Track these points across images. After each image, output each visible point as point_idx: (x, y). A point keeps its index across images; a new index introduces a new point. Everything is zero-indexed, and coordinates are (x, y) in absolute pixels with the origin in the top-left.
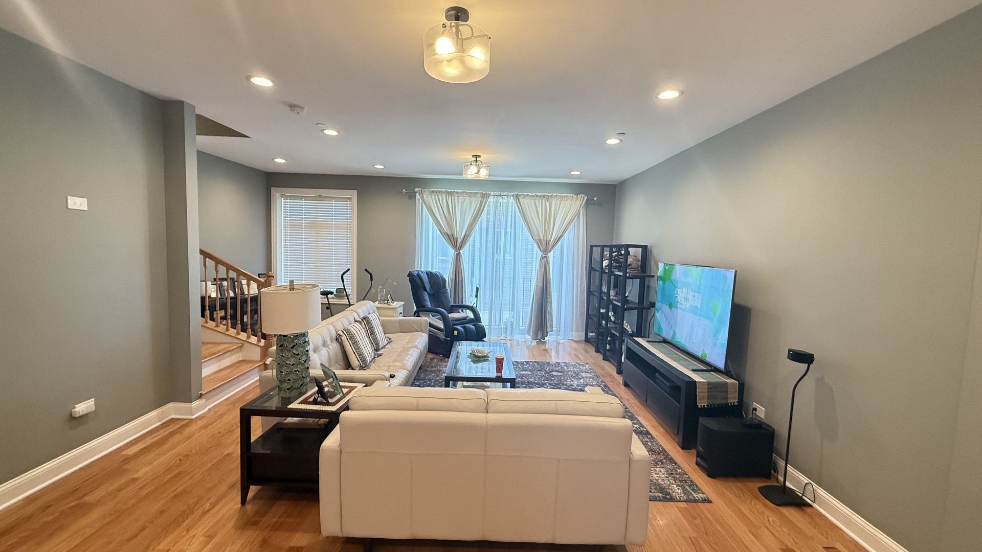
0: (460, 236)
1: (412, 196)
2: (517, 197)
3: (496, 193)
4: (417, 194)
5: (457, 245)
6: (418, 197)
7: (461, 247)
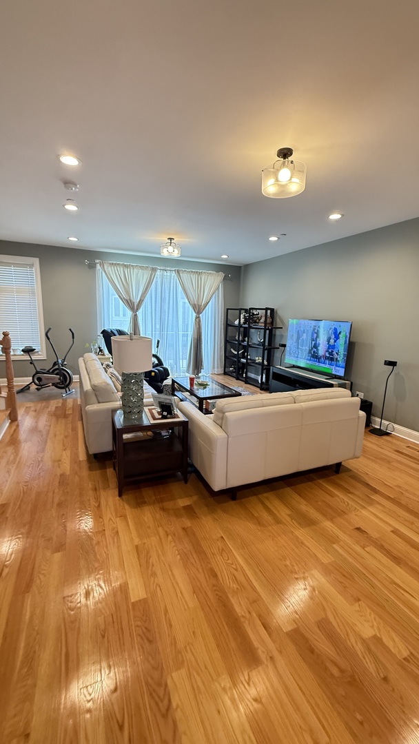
0: (136, 301)
1: (92, 266)
2: (178, 272)
3: (162, 268)
4: (98, 265)
5: (134, 307)
6: (98, 267)
7: (137, 309)
